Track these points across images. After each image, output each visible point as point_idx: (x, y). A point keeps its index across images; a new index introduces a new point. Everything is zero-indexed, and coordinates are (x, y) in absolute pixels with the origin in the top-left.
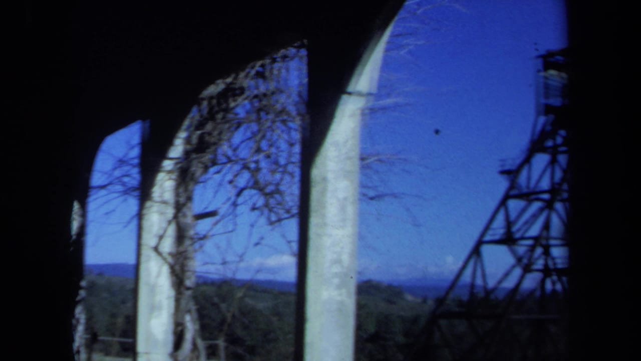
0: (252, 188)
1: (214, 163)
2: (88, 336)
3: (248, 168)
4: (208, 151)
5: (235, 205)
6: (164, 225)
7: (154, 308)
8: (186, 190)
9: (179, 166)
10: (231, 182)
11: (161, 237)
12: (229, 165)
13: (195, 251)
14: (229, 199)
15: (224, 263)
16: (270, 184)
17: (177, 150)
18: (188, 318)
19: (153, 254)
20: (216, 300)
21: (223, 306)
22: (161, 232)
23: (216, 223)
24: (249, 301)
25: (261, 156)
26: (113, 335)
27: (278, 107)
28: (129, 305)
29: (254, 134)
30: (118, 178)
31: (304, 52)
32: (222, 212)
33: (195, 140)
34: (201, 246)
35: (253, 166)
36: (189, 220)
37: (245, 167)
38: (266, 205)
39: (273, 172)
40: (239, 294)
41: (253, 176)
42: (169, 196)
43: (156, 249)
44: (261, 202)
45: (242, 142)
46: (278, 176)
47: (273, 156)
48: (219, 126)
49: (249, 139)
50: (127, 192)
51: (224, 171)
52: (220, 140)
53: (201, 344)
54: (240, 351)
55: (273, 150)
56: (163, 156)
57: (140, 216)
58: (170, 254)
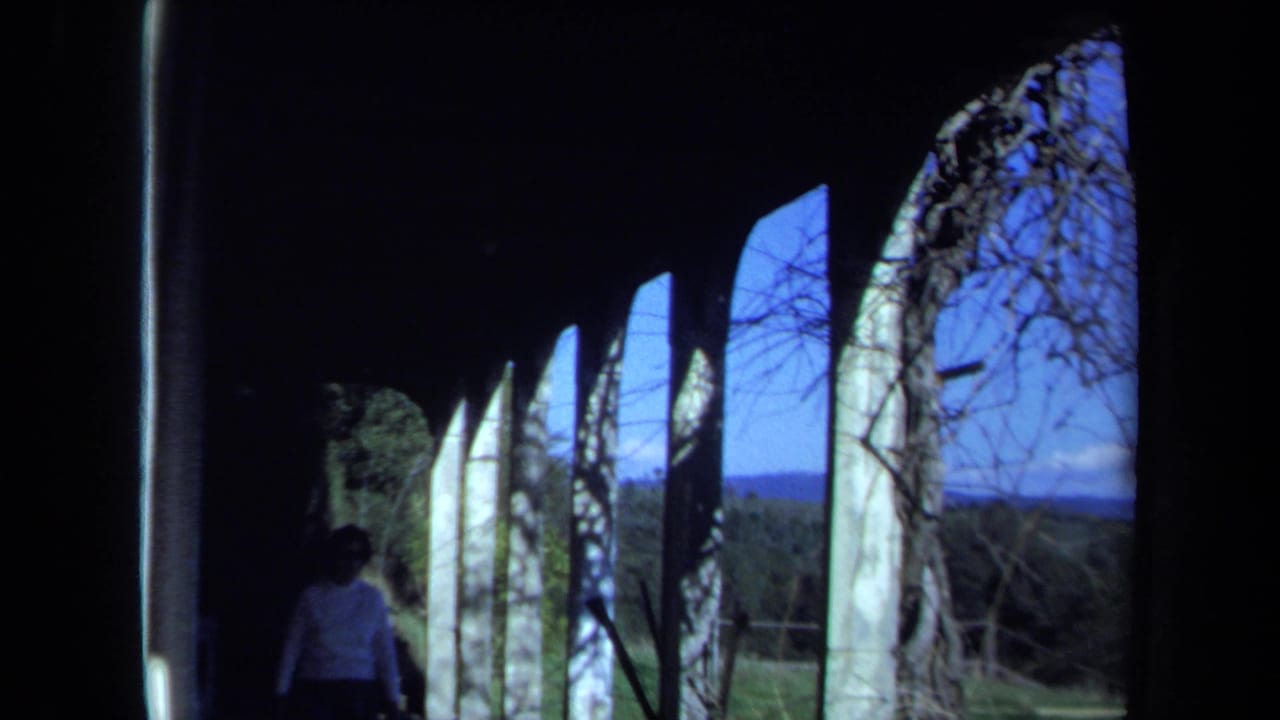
0: (1048, 313)
1: (973, 267)
2: (729, 622)
3: (1040, 276)
4: (960, 242)
5: (1016, 347)
6: (880, 392)
7: (861, 559)
8: (922, 321)
9: (905, 274)
10: (1007, 304)
11: (874, 418)
12: (1001, 271)
13: (941, 442)
14: (1004, 337)
15: (997, 463)
16: (1083, 304)
17: (901, 241)
18: (928, 575)
19: (859, 451)
20: (982, 538)
21: (995, 550)
22: (875, 408)
23: (979, 388)
24: (1046, 538)
25: (1063, 251)
26: (779, 618)
27: (1089, 154)
28: (814, 553)
29: (1047, 209)
30: (783, 302)
31: (1112, 50)
32: (990, 363)
33: (934, 221)
34: (954, 433)
35: (1047, 270)
36: (929, 381)
37: (1035, 273)
38: (1076, 347)
39: (1085, 281)
40: (1028, 525)
41: (1048, 290)
42: (888, 335)
43: (865, 442)
44: (1064, 340)
45: (1025, 223)
46: (1095, 290)
47: (1085, 251)
48: (981, 195)
49: (1038, 218)
50: (806, 328)
51: (993, 283)
52: (983, 220)
53: (952, 626)
54: (1024, 637)
55: (1084, 239)
56: (875, 255)
57: (832, 376)
58: (894, 450)
